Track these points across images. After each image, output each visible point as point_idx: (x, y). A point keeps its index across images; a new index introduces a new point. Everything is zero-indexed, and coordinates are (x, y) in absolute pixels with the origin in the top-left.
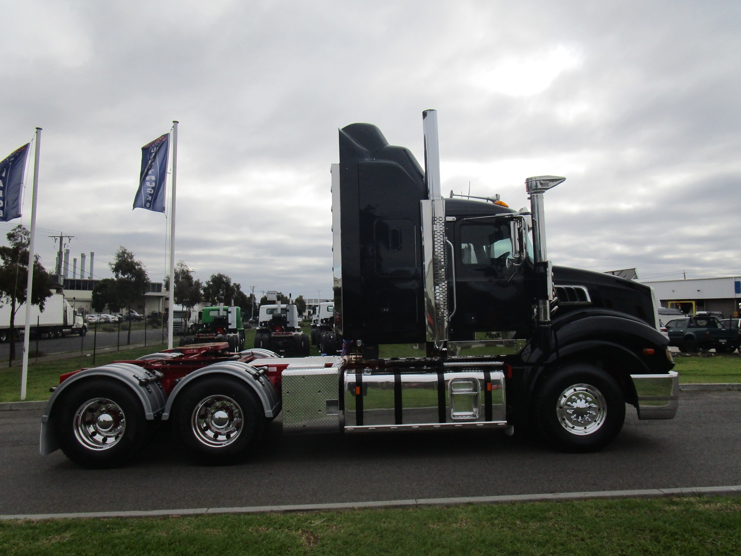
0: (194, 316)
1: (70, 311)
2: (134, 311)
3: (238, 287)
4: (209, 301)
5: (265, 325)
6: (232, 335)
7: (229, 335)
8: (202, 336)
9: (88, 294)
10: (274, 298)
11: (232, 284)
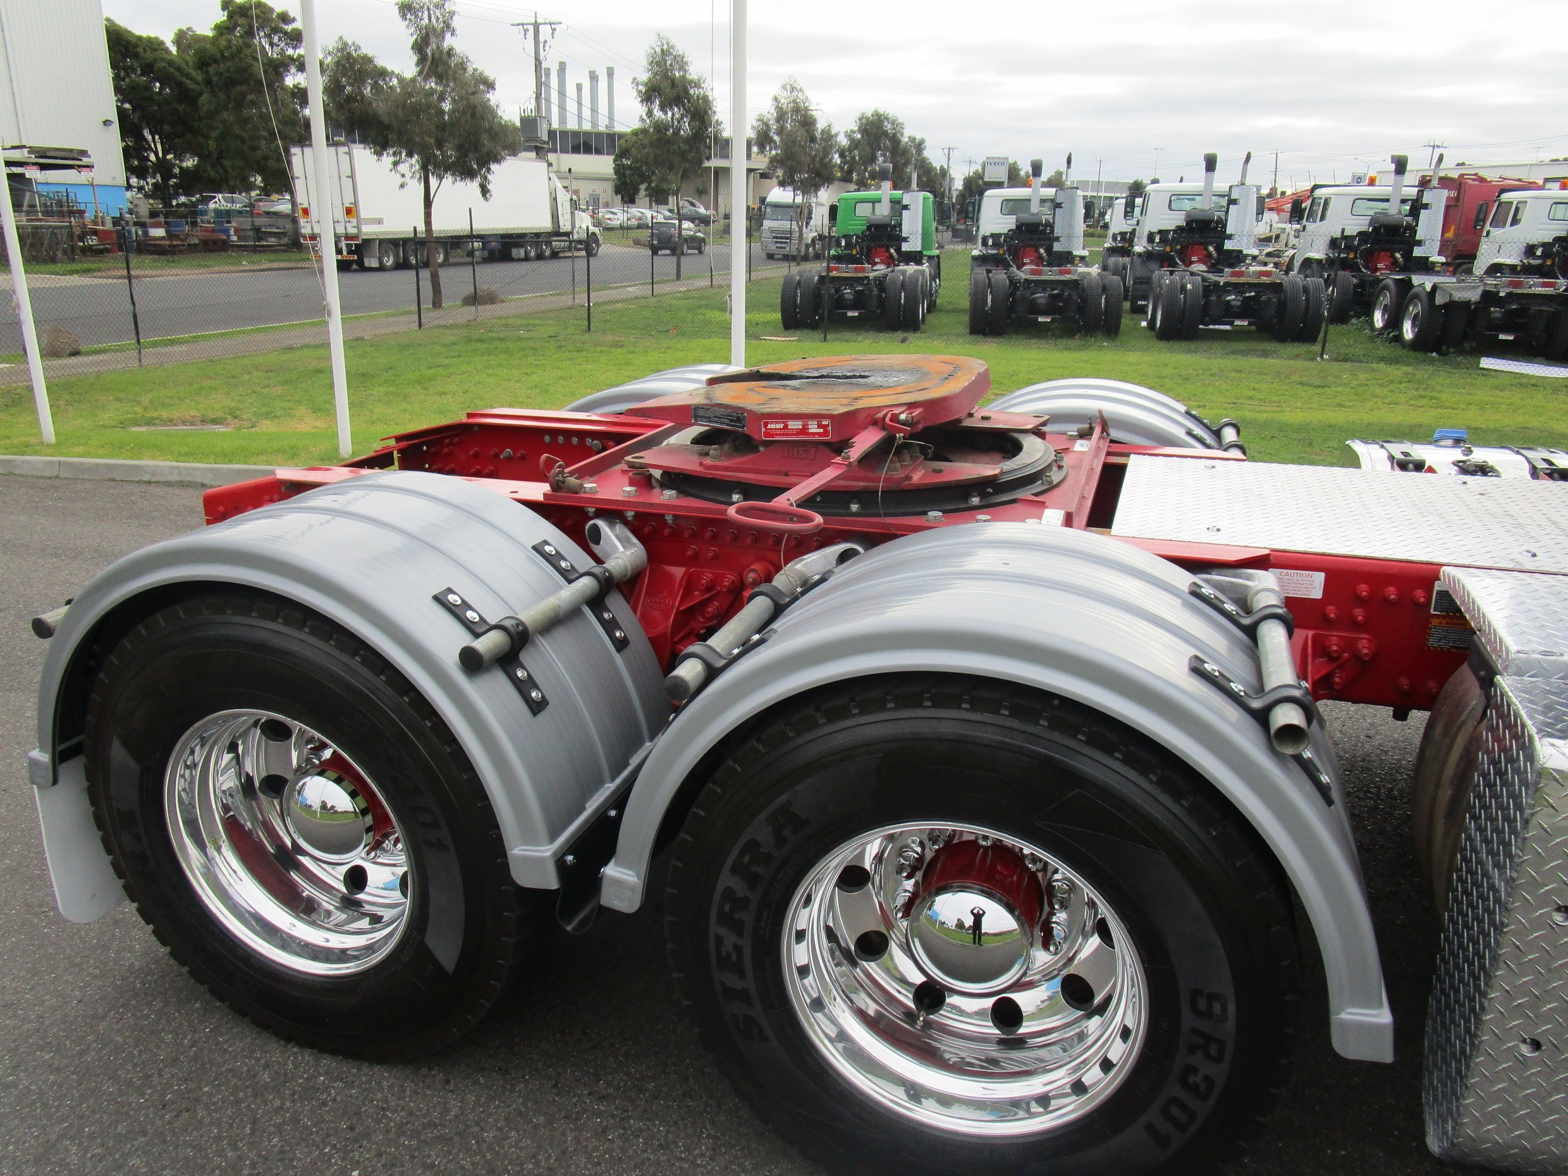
0: (820, 218)
1: (564, 198)
2: (697, 203)
3: (919, 146)
4: (850, 180)
5: (996, 245)
6: (911, 268)
7: (906, 267)
8: (837, 269)
9: (604, 164)
10: (1002, 175)
11: (905, 139)
